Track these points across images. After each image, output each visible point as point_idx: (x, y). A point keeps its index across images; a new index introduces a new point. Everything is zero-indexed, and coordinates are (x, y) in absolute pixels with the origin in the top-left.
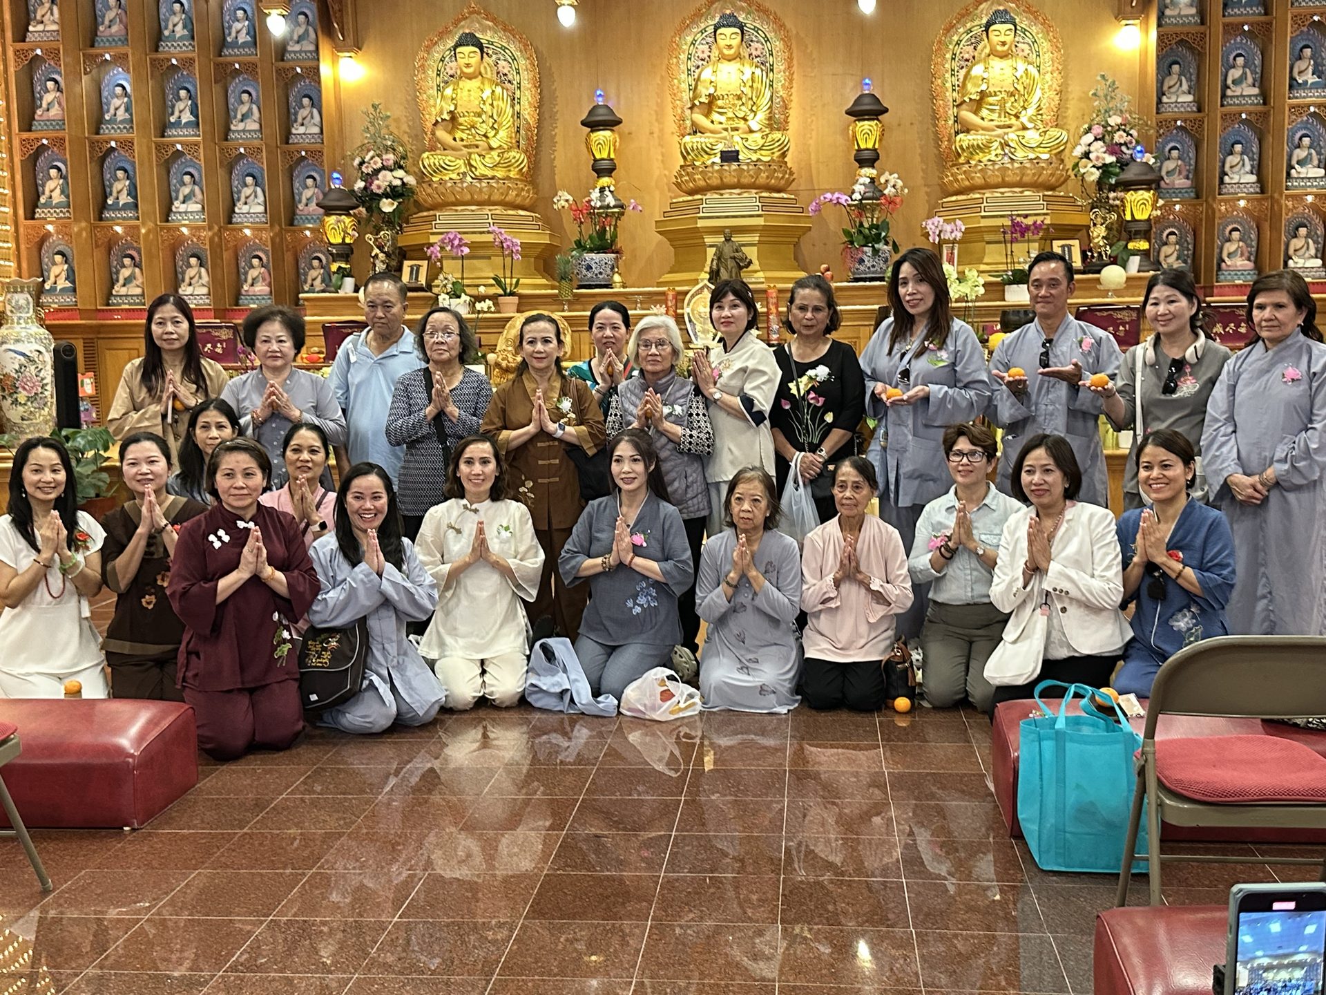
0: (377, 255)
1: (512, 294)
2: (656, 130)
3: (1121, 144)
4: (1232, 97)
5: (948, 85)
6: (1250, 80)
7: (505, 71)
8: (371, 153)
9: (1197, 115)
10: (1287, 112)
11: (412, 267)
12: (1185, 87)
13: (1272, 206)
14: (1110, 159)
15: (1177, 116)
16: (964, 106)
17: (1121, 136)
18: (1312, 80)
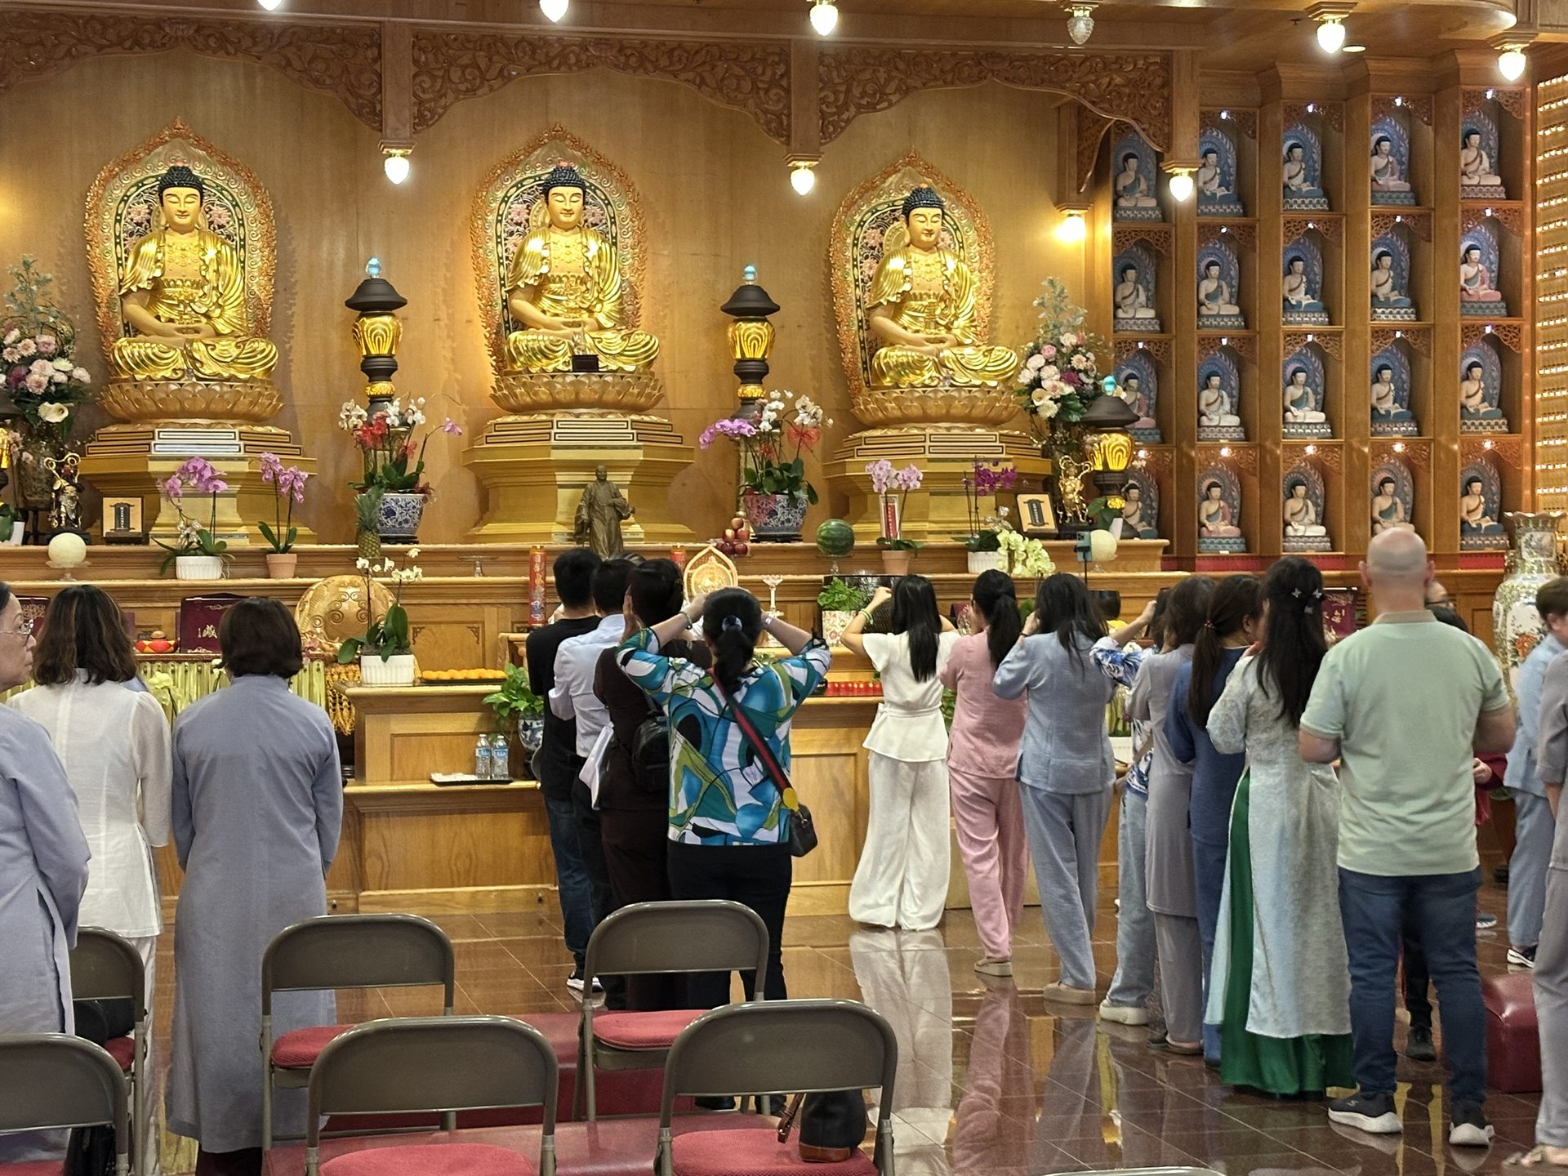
0: (61, 490)
1: (286, 550)
2: (443, 315)
3: (1080, 371)
4: (1209, 316)
5: (850, 279)
6: (1226, 295)
7: (223, 222)
8: (16, 333)
9: (1162, 336)
10: (1282, 342)
11: (117, 507)
12: (1142, 298)
13: (1262, 458)
14: (1069, 390)
15: (1137, 336)
16: (879, 310)
17: (1079, 361)
18: (1306, 300)
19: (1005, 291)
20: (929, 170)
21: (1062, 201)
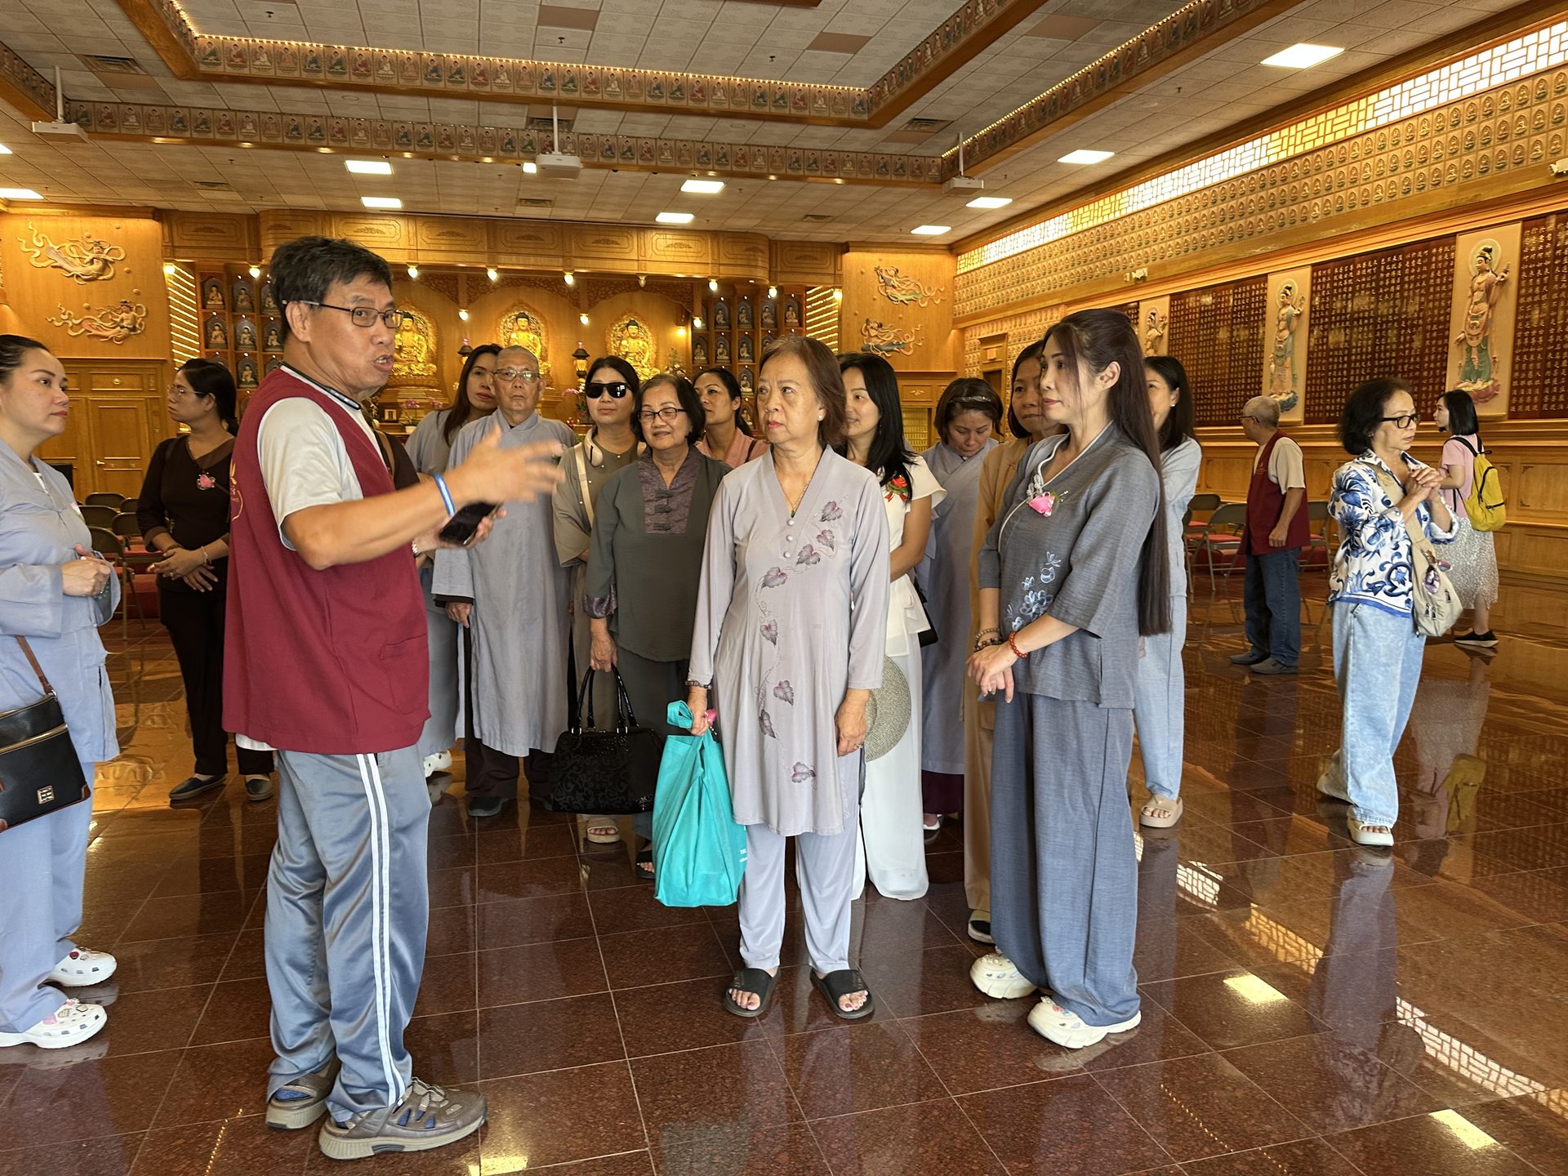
7: (422, 329)
18: (746, 355)
19: (661, 352)
20: (636, 314)
21: (678, 324)
